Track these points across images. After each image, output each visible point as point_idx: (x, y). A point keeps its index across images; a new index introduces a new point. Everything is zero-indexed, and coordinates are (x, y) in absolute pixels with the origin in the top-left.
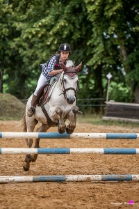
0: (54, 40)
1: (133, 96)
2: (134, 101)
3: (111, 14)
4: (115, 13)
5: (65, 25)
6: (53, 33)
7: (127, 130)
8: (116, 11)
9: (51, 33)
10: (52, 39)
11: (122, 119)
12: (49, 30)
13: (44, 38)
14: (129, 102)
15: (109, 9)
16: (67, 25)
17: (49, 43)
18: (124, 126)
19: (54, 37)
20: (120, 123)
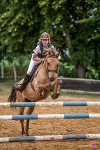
0: (14, 28)
1: (76, 73)
2: (77, 77)
3: (57, 7)
4: (60, 6)
5: (22, 16)
6: (13, 23)
7: (74, 99)
8: (61, 4)
9: (12, 23)
10: (12, 28)
11: (70, 91)
12: (9, 22)
13: (6, 28)
14: (73, 77)
15: (56, 4)
16: (24, 16)
17: (10, 31)
18: (72, 96)
19: (14, 26)
20: (68, 94)
